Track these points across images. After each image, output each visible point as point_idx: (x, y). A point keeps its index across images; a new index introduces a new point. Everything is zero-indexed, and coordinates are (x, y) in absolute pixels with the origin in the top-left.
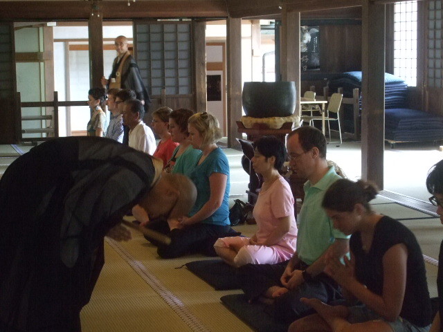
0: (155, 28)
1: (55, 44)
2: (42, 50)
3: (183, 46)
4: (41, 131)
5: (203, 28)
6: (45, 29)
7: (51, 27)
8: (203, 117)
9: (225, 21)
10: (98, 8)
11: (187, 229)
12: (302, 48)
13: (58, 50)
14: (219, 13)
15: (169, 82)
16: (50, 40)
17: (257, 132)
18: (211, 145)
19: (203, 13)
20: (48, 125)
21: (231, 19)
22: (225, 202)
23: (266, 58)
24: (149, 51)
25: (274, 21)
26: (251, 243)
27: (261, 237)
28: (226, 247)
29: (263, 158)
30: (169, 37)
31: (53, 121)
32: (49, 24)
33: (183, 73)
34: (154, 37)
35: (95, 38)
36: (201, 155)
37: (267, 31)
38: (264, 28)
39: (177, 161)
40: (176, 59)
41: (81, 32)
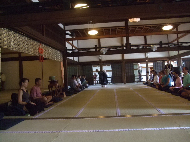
3: (161, 66)
5: (165, 63)
10: (147, 59)
11: (164, 87)
12: (182, 65)
24: (156, 67)
25: (177, 61)
32: (138, 63)
34: (156, 64)
35: (147, 65)
38: (175, 63)
40: (160, 68)
41: (145, 65)
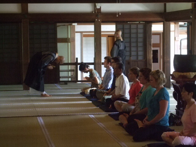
0: (126, 26)
1: (76, 34)
2: (69, 37)
4: (68, 77)
5: (151, 27)
6: (71, 26)
7: (74, 26)
8: (157, 72)
9: (162, 23)
10: (99, 16)
13: (78, 37)
14: (159, 19)
15: (133, 53)
16: (74, 32)
17: (181, 80)
18: (161, 86)
19: (151, 19)
20: (72, 74)
21: (165, 22)
22: (167, 114)
23: (182, 42)
25: (187, 23)
26: (180, 135)
27: (185, 132)
28: (167, 137)
29: (187, 93)
30: (133, 31)
31: (75, 72)
32: (73, 24)
33: (140, 49)
34: (126, 31)
36: (156, 91)
37: (182, 28)
38: (181, 26)
39: (142, 94)
40: (137, 42)
